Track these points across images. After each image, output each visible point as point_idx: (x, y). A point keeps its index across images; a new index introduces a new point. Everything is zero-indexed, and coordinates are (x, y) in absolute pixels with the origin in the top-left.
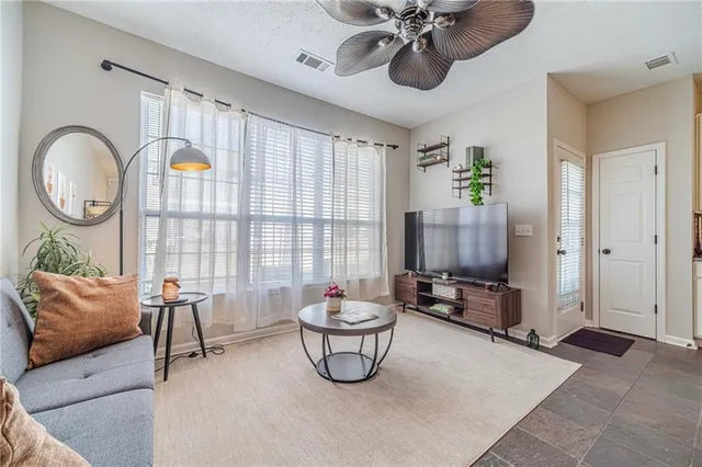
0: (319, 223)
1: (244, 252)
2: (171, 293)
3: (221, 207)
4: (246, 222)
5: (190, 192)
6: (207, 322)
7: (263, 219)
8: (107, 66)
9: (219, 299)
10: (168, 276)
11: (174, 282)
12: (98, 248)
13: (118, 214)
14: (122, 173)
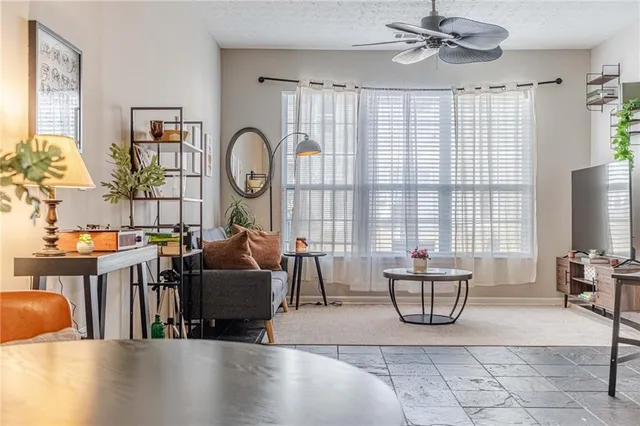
0: (445, 189)
2: (302, 249)
4: (363, 191)
5: (314, 169)
8: (261, 80)
9: (339, 260)
10: (301, 237)
11: (303, 240)
13: (269, 190)
14: (271, 157)
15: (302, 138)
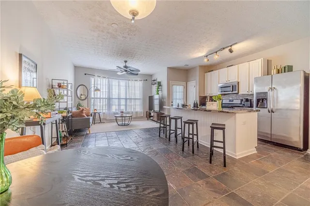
0: (126, 99)
1: (109, 106)
2: (96, 111)
3: (104, 97)
4: (109, 99)
5: (98, 94)
6: (102, 117)
7: (112, 98)
8: (85, 74)
9: (104, 114)
10: (95, 109)
12: (84, 104)
13: (87, 98)
14: (88, 91)
15: (96, 88)
